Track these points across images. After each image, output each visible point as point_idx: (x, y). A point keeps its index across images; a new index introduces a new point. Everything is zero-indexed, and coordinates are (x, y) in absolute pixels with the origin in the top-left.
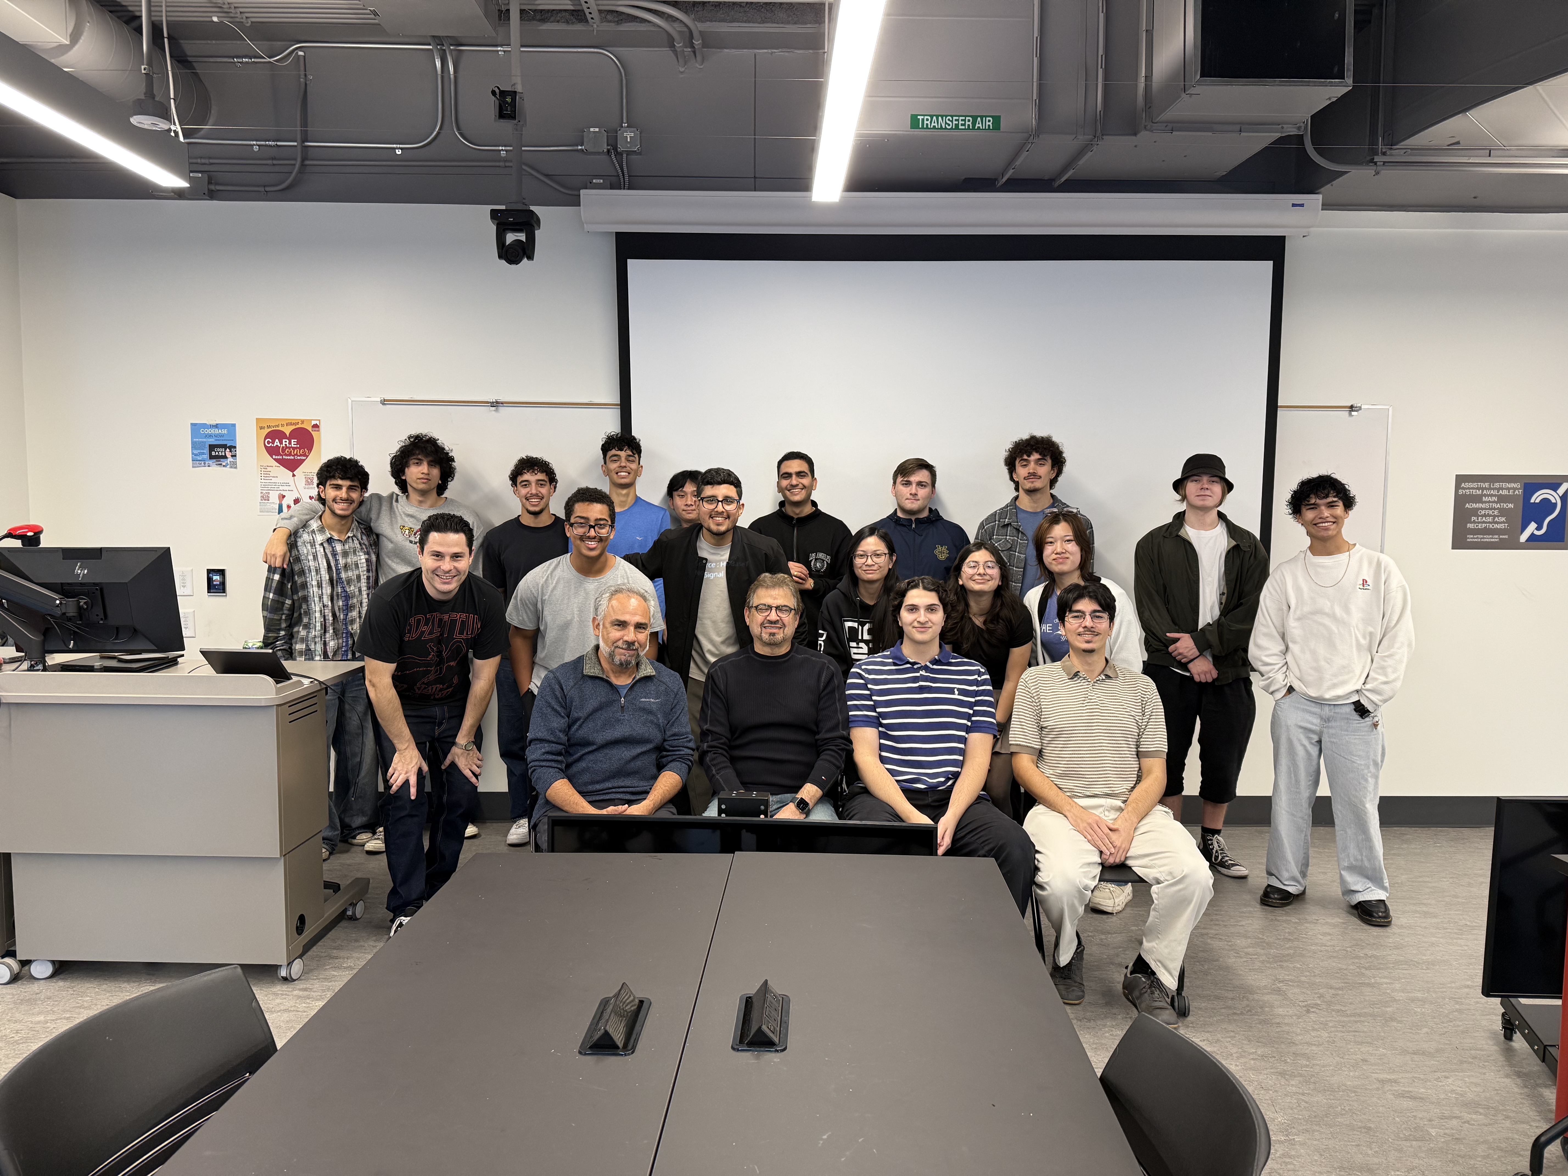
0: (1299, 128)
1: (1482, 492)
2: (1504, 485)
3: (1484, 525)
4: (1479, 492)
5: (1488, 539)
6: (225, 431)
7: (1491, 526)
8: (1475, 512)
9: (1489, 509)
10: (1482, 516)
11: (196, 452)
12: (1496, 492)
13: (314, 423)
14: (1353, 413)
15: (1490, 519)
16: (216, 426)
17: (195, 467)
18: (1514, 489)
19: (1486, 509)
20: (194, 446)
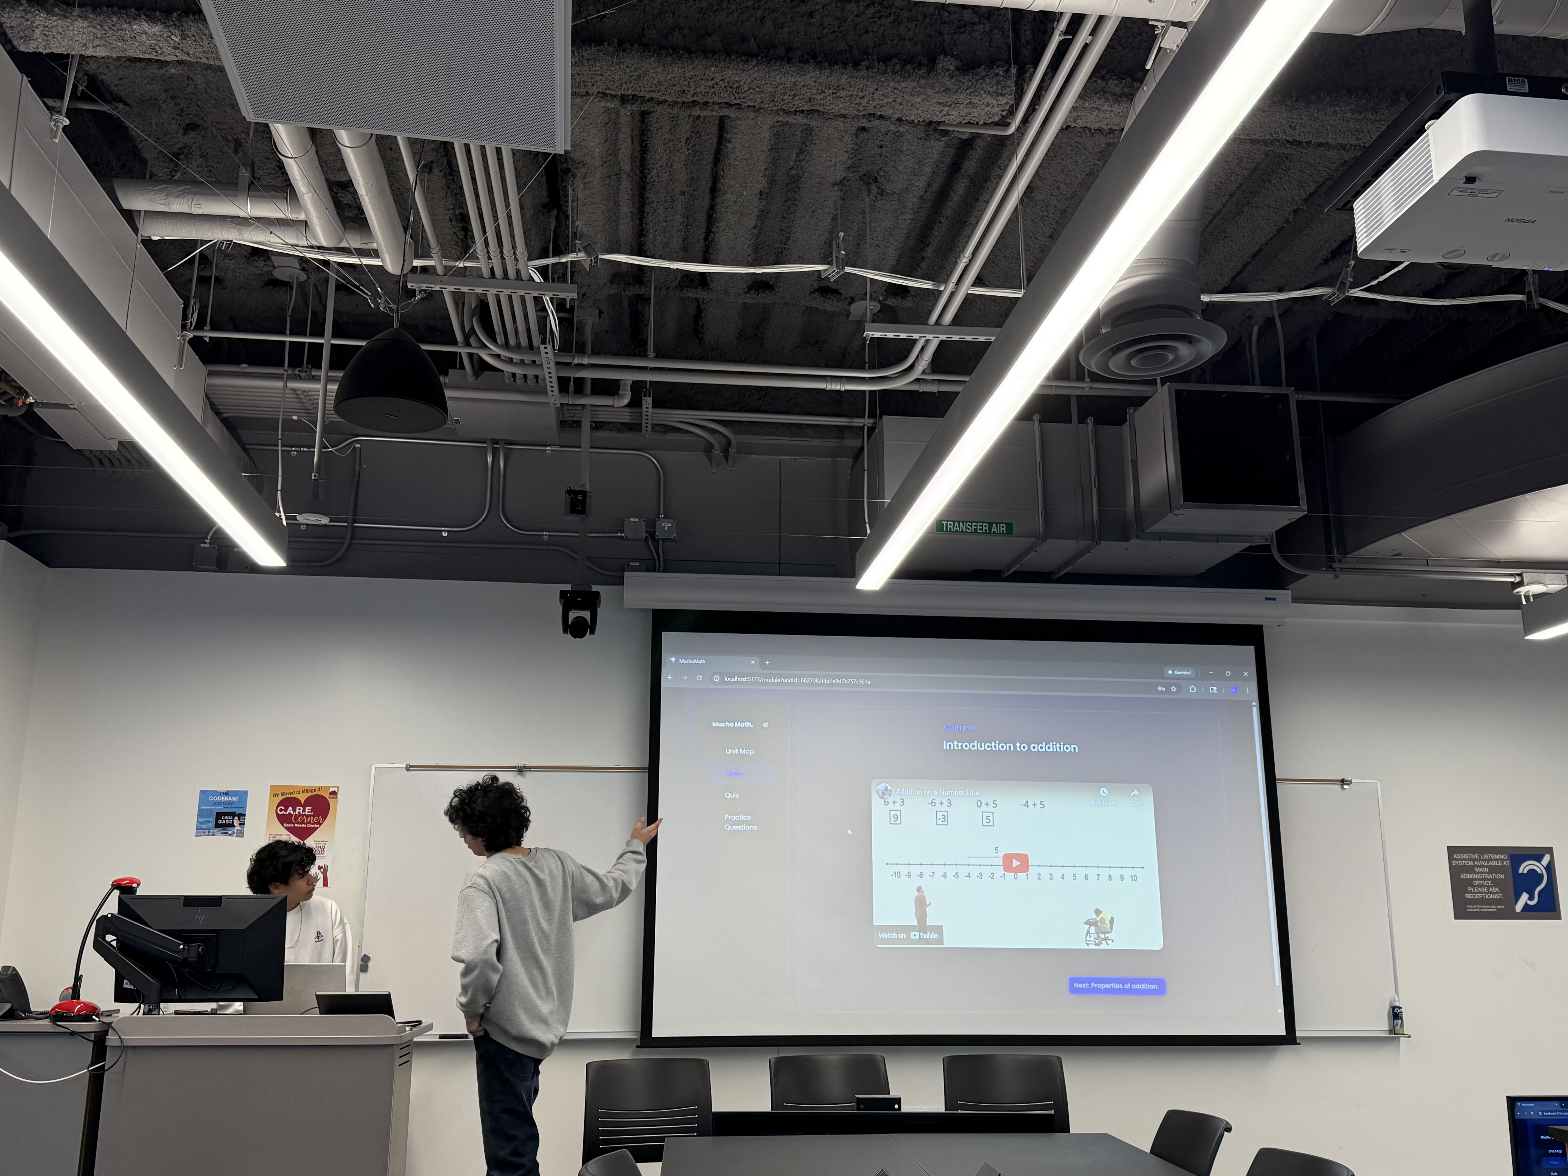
0: (1266, 540)
1: (1474, 863)
2: (1492, 856)
3: (1480, 896)
4: (1471, 863)
5: (1486, 909)
6: (236, 799)
7: (1487, 897)
8: (1470, 882)
9: (1482, 879)
10: (1478, 886)
11: (201, 820)
12: (1485, 863)
13: (331, 790)
14: (1346, 787)
15: (1485, 890)
16: (227, 793)
17: (198, 836)
18: (1502, 860)
19: (1479, 879)
20: (201, 813)
